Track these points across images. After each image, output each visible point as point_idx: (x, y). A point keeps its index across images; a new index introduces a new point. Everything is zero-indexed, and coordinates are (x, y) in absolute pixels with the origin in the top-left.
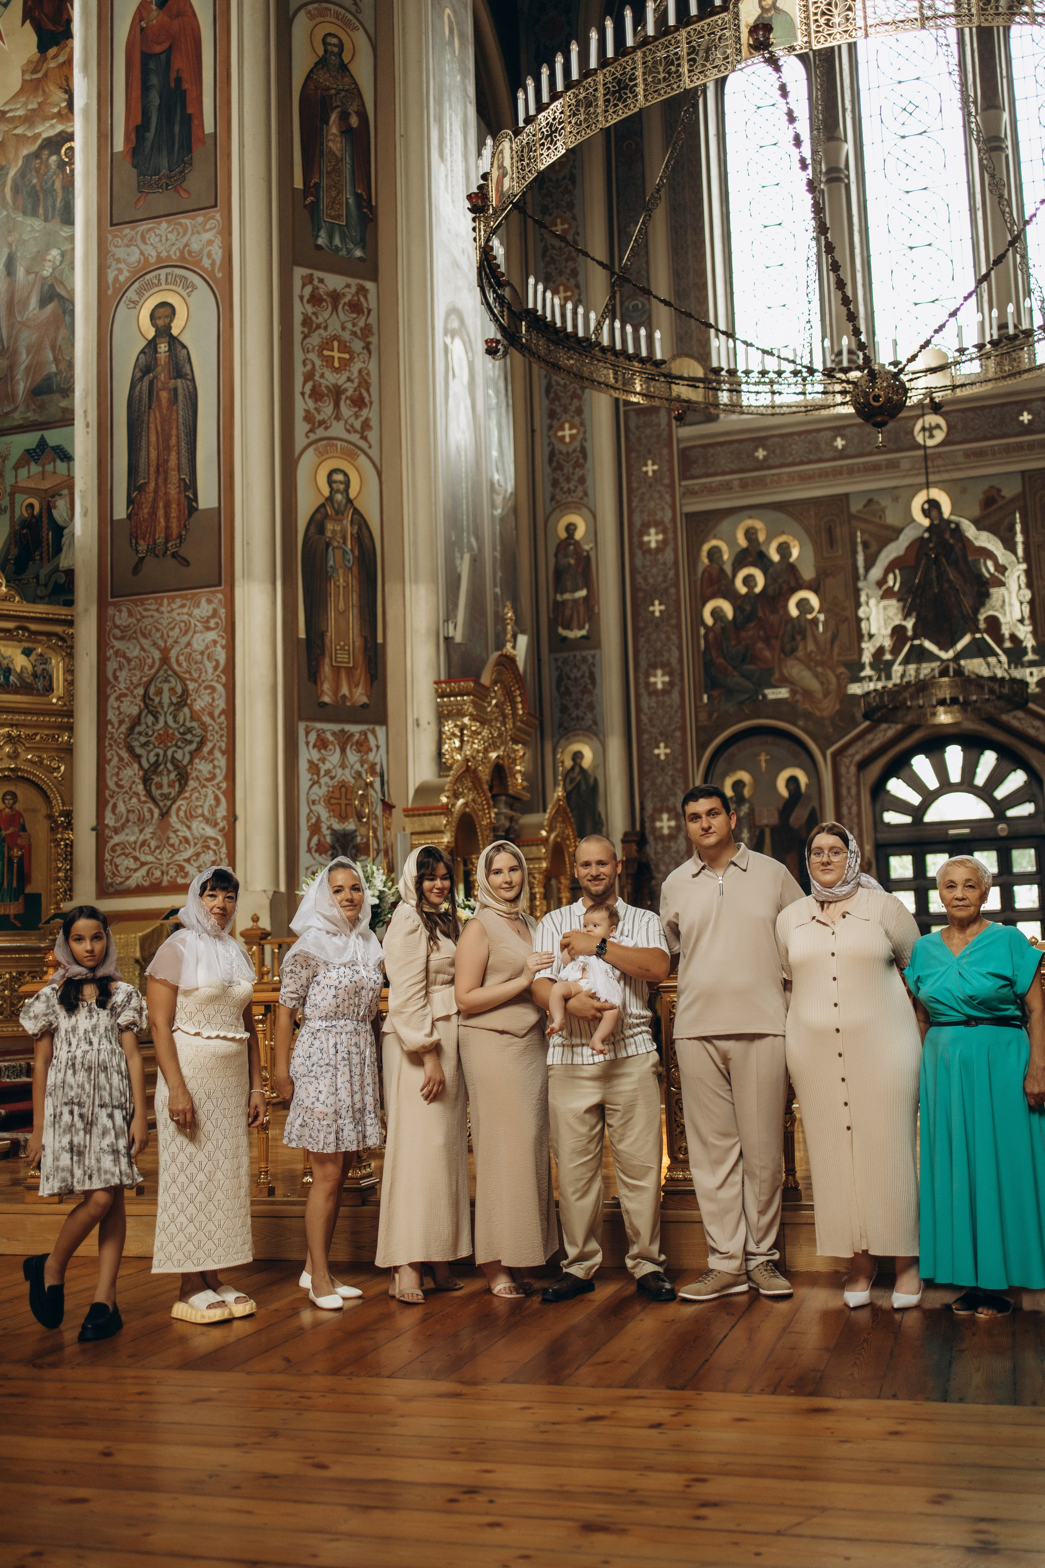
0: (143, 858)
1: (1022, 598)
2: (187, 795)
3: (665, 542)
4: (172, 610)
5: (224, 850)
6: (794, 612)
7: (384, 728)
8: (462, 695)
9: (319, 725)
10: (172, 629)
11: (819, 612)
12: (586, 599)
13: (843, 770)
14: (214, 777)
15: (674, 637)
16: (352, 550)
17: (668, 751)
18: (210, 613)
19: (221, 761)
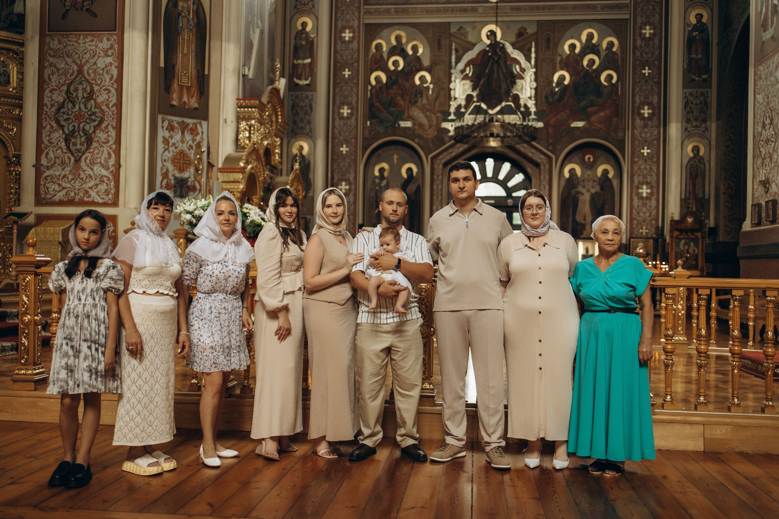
0: (64, 185)
1: (531, 86)
2: (92, 150)
3: (353, 38)
4: (86, 43)
5: (112, 183)
6: (417, 82)
7: (206, 122)
8: (252, 108)
9: (170, 117)
10: (86, 54)
11: (430, 83)
12: (310, 64)
13: (436, 166)
14: (108, 141)
15: (355, 89)
16: (193, 19)
17: (347, 149)
18: (109, 46)
19: (113, 133)
